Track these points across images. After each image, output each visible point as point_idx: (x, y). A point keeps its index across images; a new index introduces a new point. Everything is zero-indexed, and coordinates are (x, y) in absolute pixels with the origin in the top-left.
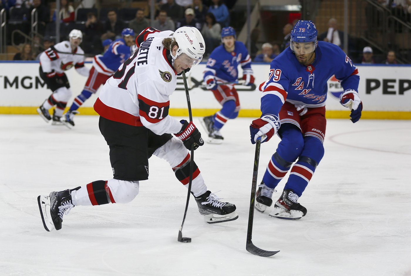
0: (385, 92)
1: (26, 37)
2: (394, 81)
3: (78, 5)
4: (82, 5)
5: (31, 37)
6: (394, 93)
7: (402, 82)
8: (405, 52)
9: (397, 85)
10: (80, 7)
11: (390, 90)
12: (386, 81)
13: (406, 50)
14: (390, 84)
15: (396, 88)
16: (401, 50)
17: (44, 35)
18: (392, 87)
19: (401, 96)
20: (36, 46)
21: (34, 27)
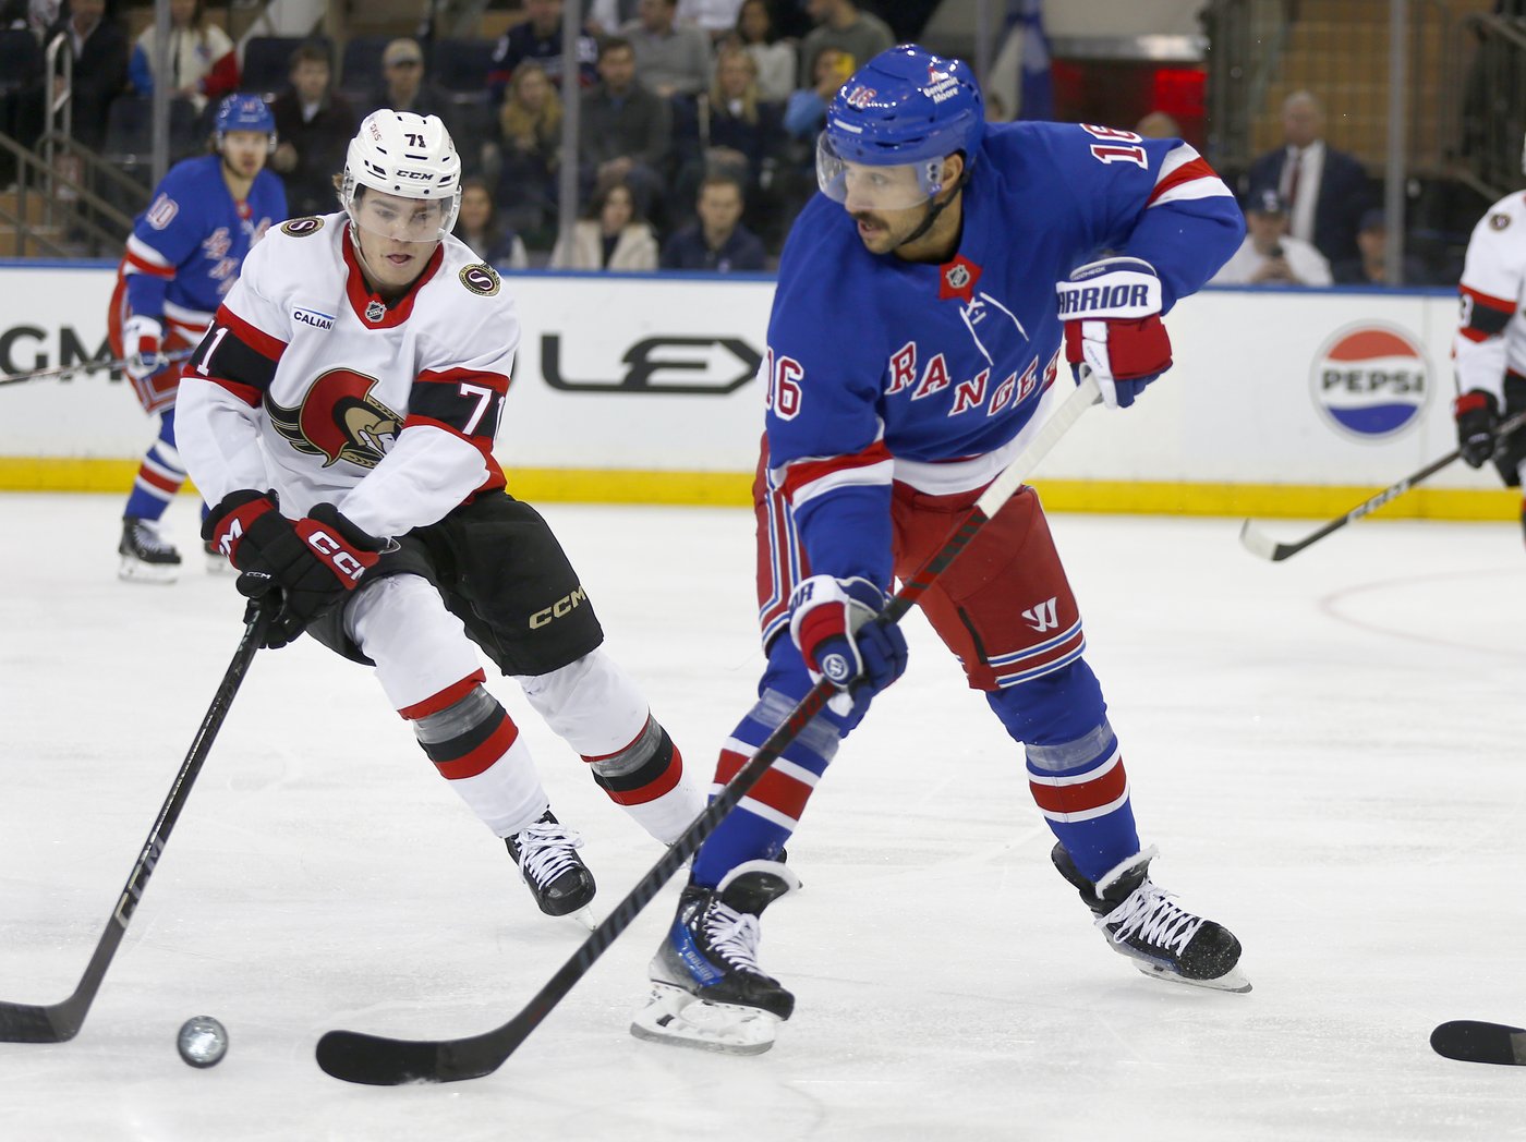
1: (23, 154)
3: (251, 21)
4: (268, 23)
5: (43, 155)
10: (259, 28)
17: (98, 145)
20: (64, 193)
21: (59, 115)
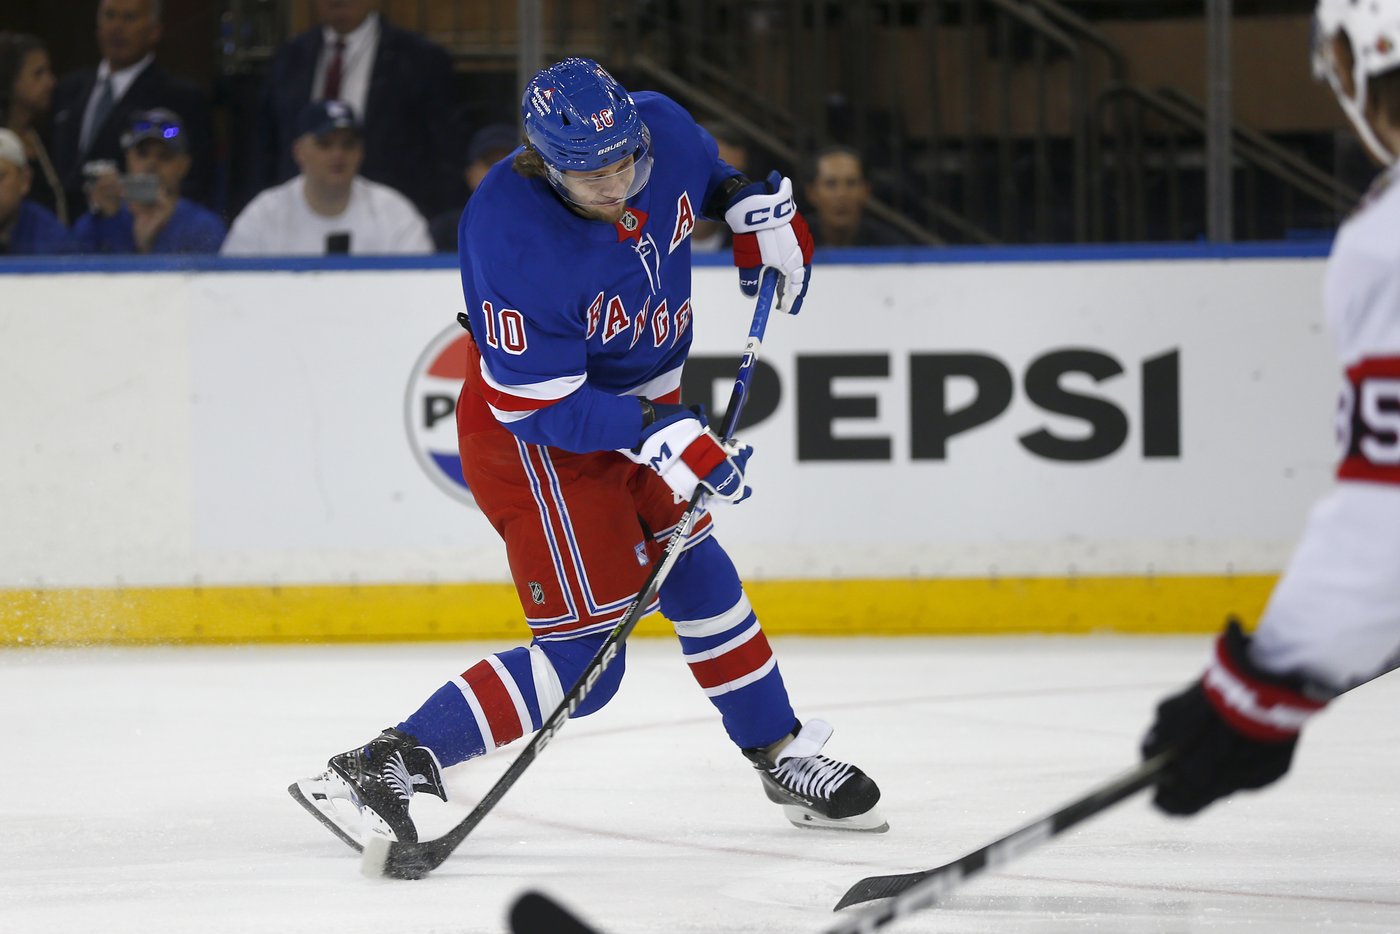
0: (815, 444)
2: (875, 365)
6: (877, 450)
7: (929, 371)
8: (951, 163)
9: (894, 395)
11: (845, 428)
12: (816, 370)
13: (954, 145)
14: (844, 387)
15: (894, 419)
16: (916, 147)
18: (867, 407)
19: (928, 469)
